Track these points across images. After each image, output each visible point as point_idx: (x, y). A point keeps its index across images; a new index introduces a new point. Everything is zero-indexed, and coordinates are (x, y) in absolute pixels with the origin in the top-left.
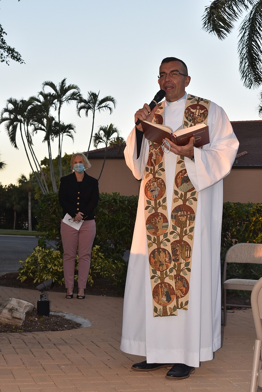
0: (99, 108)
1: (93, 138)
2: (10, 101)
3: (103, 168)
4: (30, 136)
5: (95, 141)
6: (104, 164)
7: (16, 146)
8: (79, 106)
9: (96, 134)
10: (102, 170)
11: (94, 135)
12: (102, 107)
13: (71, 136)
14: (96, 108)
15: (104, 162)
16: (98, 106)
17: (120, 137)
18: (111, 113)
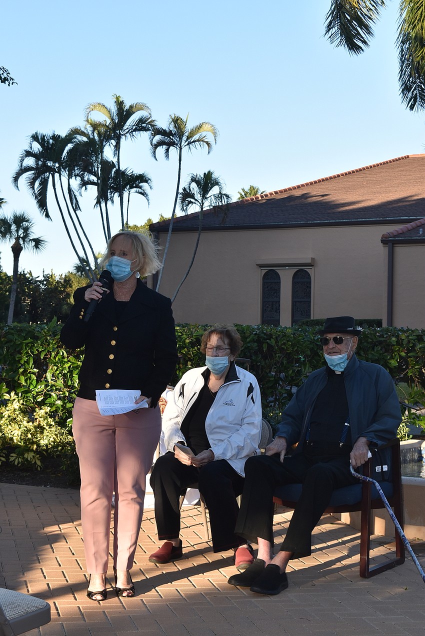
0: (188, 144)
1: (180, 196)
2: (35, 138)
3: (197, 247)
4: (75, 195)
5: (183, 201)
6: (198, 240)
7: (47, 216)
8: (155, 142)
9: (184, 189)
10: (196, 251)
11: (181, 191)
12: (194, 142)
13: (144, 194)
14: (183, 143)
15: (199, 238)
16: (187, 139)
17: (224, 194)
18: (209, 152)
